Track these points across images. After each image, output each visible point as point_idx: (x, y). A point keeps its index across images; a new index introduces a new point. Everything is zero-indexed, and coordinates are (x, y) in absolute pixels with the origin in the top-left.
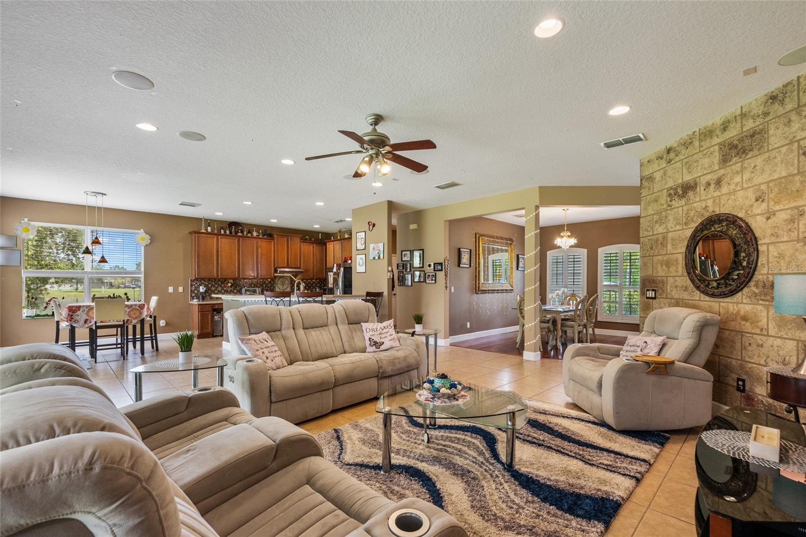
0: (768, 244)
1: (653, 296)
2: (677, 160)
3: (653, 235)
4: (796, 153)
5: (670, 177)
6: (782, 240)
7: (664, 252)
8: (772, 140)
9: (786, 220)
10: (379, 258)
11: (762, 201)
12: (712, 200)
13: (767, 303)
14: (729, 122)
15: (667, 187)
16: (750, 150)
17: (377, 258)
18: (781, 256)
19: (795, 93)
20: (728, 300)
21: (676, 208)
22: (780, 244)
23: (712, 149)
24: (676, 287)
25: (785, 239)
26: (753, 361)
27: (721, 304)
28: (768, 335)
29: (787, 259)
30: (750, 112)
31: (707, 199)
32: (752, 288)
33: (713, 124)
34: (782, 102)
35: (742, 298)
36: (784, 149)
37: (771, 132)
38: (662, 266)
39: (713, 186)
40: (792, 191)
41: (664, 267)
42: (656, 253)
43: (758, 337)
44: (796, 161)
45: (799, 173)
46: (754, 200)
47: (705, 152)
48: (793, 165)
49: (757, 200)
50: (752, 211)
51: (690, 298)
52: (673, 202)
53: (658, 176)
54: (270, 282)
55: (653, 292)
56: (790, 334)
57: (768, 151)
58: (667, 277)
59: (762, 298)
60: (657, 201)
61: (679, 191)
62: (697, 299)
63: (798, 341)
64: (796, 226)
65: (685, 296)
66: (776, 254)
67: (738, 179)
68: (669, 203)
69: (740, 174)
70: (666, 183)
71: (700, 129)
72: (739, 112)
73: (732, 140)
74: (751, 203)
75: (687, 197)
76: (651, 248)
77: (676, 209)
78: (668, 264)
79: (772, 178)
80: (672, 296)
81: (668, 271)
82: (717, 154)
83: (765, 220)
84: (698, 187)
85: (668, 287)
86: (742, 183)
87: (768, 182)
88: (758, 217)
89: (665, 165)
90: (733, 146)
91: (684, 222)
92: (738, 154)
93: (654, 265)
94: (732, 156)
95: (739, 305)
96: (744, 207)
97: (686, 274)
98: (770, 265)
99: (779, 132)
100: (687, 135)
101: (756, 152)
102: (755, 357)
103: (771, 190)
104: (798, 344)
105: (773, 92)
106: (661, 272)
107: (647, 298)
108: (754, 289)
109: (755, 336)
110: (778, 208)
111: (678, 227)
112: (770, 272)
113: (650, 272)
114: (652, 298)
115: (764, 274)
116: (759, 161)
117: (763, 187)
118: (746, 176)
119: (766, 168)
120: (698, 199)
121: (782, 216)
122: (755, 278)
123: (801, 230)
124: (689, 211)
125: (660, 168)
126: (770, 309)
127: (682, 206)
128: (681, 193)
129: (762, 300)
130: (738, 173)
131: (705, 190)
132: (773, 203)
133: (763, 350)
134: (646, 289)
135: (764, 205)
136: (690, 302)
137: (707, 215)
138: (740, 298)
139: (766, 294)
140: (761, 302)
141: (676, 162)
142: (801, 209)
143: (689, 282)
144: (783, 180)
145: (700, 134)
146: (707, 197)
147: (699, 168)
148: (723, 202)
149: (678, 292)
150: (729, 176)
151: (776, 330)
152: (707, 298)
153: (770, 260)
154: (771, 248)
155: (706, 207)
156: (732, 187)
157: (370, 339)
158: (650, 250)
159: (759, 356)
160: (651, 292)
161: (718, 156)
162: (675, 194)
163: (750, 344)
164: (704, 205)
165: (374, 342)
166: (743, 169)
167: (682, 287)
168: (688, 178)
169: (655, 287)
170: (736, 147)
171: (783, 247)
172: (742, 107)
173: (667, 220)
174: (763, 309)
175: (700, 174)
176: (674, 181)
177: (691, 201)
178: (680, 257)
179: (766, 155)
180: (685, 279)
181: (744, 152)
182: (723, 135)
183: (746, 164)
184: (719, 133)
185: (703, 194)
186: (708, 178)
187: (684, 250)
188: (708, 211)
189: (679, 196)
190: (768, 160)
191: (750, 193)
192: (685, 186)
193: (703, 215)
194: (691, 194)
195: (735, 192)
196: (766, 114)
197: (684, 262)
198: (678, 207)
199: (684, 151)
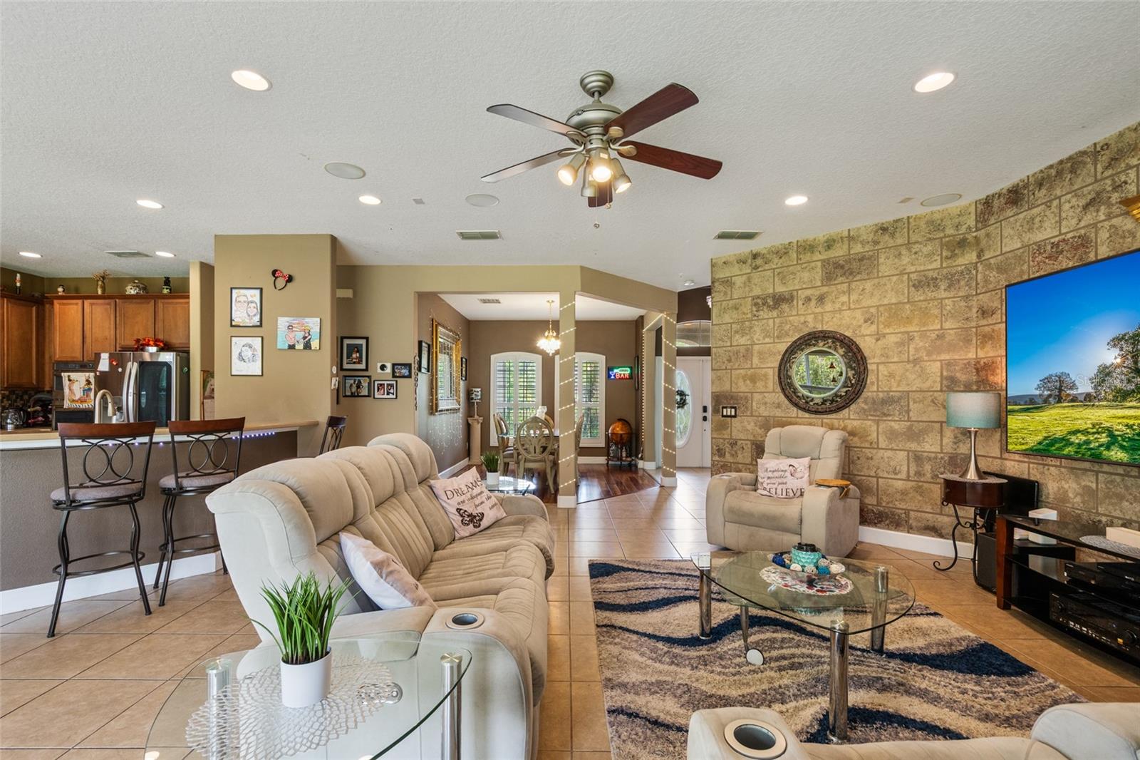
0: (878, 364)
1: (733, 414)
2: (766, 268)
3: (731, 346)
4: (906, 284)
5: (756, 285)
6: (893, 360)
7: (749, 366)
8: (882, 268)
9: (897, 343)
11: (872, 323)
12: (813, 316)
13: (877, 418)
14: (834, 241)
15: (753, 294)
16: (858, 273)
18: (891, 375)
19: (906, 230)
20: (834, 416)
21: (765, 319)
22: (890, 365)
23: (813, 264)
24: (766, 403)
25: (895, 360)
26: (862, 474)
27: (824, 420)
28: (878, 448)
29: (898, 378)
30: (859, 236)
31: (807, 314)
32: (860, 404)
33: (815, 239)
34: (893, 235)
35: (849, 414)
36: (894, 279)
37: (881, 260)
38: (745, 381)
39: (813, 303)
40: (902, 317)
41: (748, 382)
42: (736, 366)
43: (867, 451)
44: (906, 291)
45: (908, 302)
46: (862, 321)
47: (804, 265)
48: (903, 294)
49: (866, 322)
50: (860, 332)
51: (783, 415)
52: (761, 313)
53: (739, 281)
55: (733, 410)
56: (900, 446)
57: (878, 277)
58: (752, 393)
59: (872, 413)
60: (737, 309)
61: (769, 301)
62: (793, 416)
63: (908, 451)
64: (906, 348)
65: (778, 413)
66: (886, 373)
67: (844, 298)
68: (755, 313)
69: (847, 294)
70: (751, 290)
71: (798, 241)
72: (846, 234)
73: (837, 259)
74: (859, 324)
75: (780, 309)
76: (729, 361)
77: (765, 321)
78: (753, 379)
79: (881, 303)
80: (759, 413)
81: (754, 386)
82: (819, 270)
83: (874, 341)
84: (795, 302)
85: (754, 404)
86: (849, 303)
87: (878, 307)
88: (866, 338)
89: (749, 271)
90: (837, 266)
91: (776, 334)
92: (844, 274)
93: (733, 379)
94: (837, 276)
95: (846, 421)
96: (851, 326)
97: (779, 389)
98: (880, 383)
99: (889, 262)
100: (782, 245)
101: (864, 276)
102: (865, 470)
103: (881, 314)
104: (908, 454)
105: (883, 224)
106: (743, 387)
107: (723, 416)
108: (863, 405)
109: (864, 450)
110: (888, 331)
111: (767, 340)
112: (880, 390)
113: (727, 387)
114: (731, 416)
115: (875, 392)
116: (868, 285)
117: (873, 310)
118: (854, 297)
119: (875, 293)
120: (794, 313)
121: (892, 339)
122: (865, 394)
123: (911, 353)
124: (783, 325)
125: (742, 273)
126: (880, 423)
127: (774, 318)
128: (771, 303)
129: (872, 415)
130: (844, 293)
131: (803, 304)
132: (882, 326)
133: (873, 463)
134: (721, 407)
135: (874, 328)
136: (784, 419)
137: (806, 331)
138: (847, 415)
140: (870, 417)
141: (765, 270)
142: (911, 334)
143: (783, 399)
144: (893, 306)
145: (798, 247)
146: (806, 312)
147: (796, 281)
148: (826, 319)
149: (768, 409)
150: (833, 294)
151: (887, 442)
152: (807, 415)
153: (880, 378)
154: (881, 367)
155: (805, 322)
156: (837, 306)
157: (459, 510)
158: (726, 362)
159: (868, 468)
160: (729, 410)
161: (820, 273)
162: (764, 304)
163: (859, 458)
164: (802, 319)
165: (469, 516)
166: (849, 291)
167: (774, 403)
168: (780, 289)
169: (734, 404)
170: (842, 267)
171: (893, 367)
172: (849, 230)
173: (752, 330)
174: (872, 424)
175: (797, 288)
176: (762, 290)
177: (786, 314)
178: (770, 372)
179: (876, 281)
180: (777, 395)
181: (851, 274)
182: (827, 253)
183: (853, 285)
184: (822, 250)
185: (802, 309)
186: (808, 292)
187: (777, 364)
188: (807, 326)
189: (769, 306)
190: (878, 286)
191: (858, 314)
192: (777, 297)
193: (801, 330)
194: (785, 306)
195: (840, 310)
196: (876, 243)
197: (776, 378)
198: (768, 319)
199: (776, 260)
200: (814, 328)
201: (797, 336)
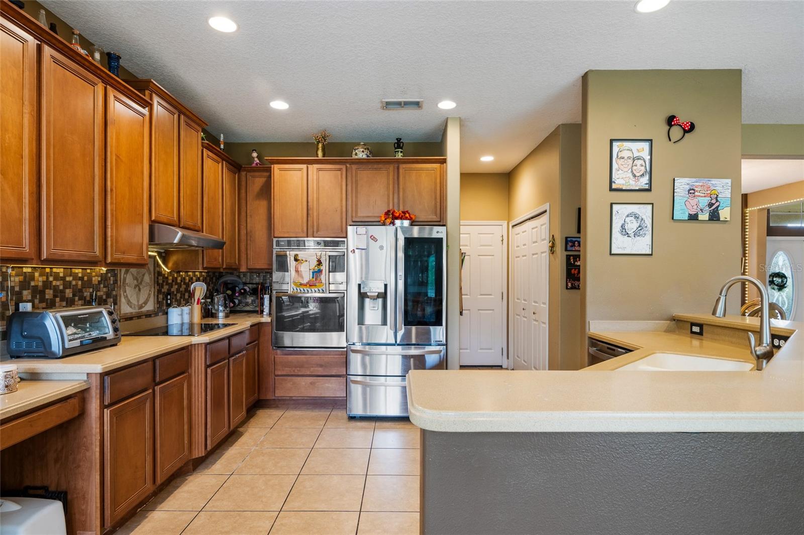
10: (714, 216)
17: (704, 216)
54: (104, 278)
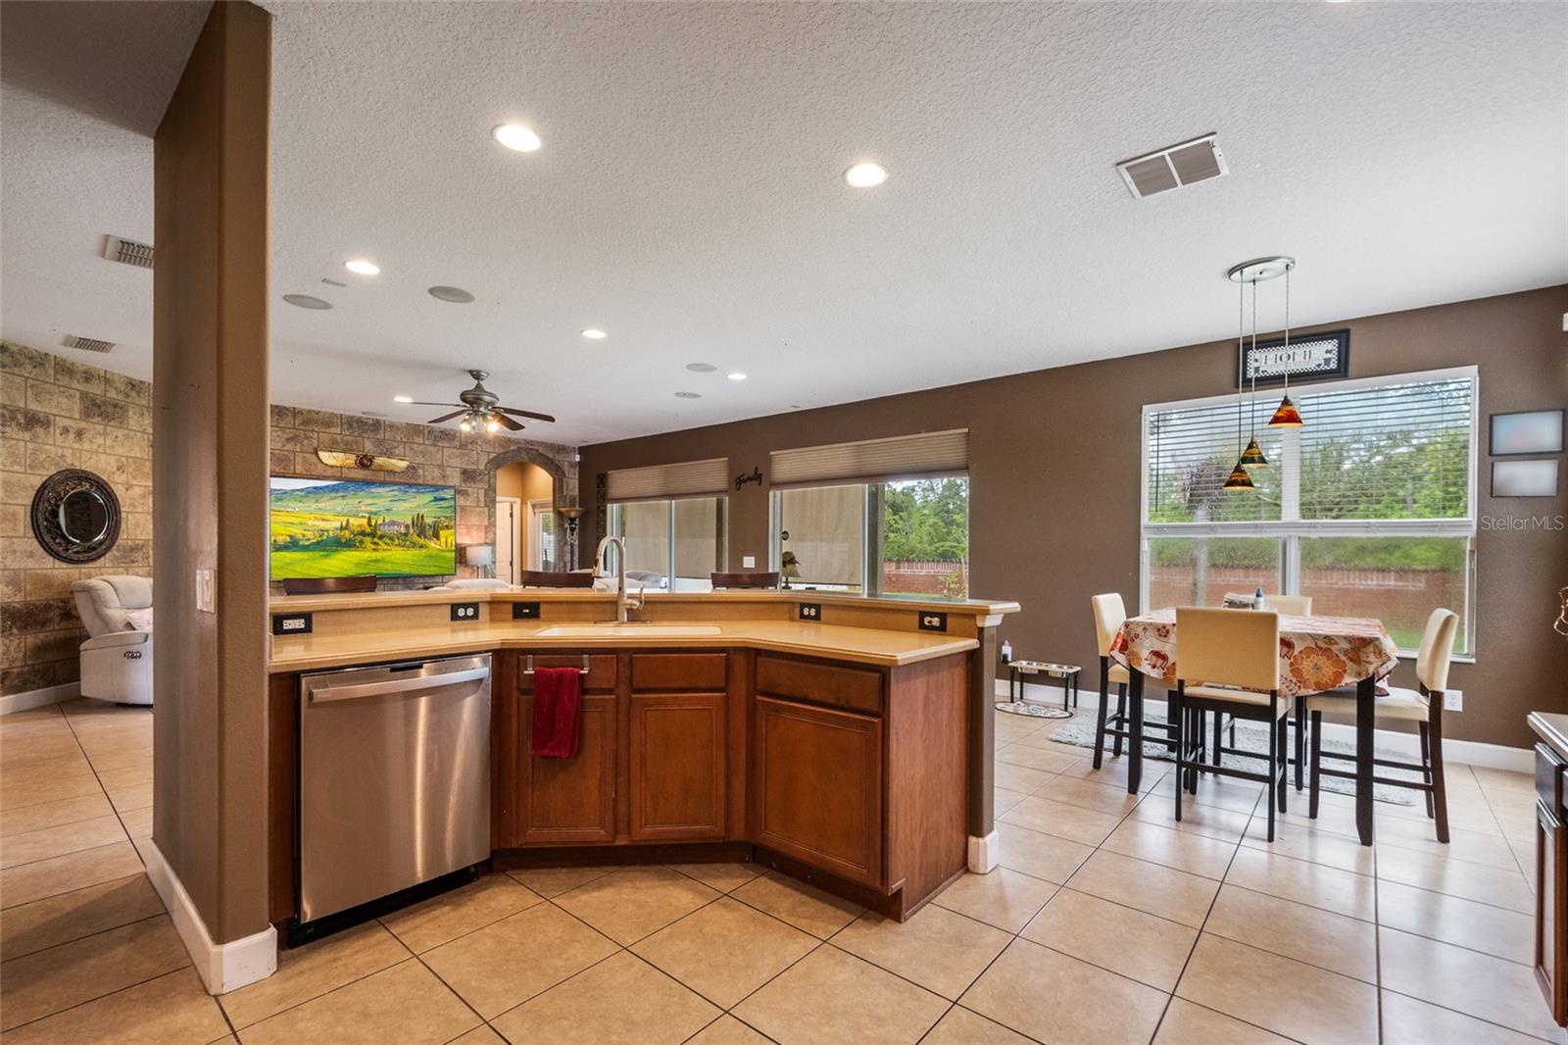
0: (128, 512)
2: (17, 372)
4: (147, 443)
5: (2, 389)
6: (137, 511)
8: (130, 421)
9: (140, 495)
11: (123, 472)
12: (71, 451)
13: (126, 565)
14: (93, 375)
16: (112, 419)
18: (137, 524)
19: (147, 393)
20: (91, 565)
21: (14, 439)
22: (136, 515)
23: (71, 392)
24: (14, 552)
25: (140, 510)
27: (81, 570)
29: (140, 528)
30: (113, 382)
31: (65, 448)
32: (114, 552)
33: (74, 364)
34: (138, 393)
35: (105, 562)
36: (139, 435)
37: (131, 414)
39: (71, 436)
40: (144, 472)
46: (115, 468)
47: (62, 389)
49: (118, 470)
50: (114, 479)
51: (37, 567)
52: (8, 429)
57: (127, 429)
59: (123, 560)
61: (19, 417)
62: (50, 566)
64: (146, 502)
65: (31, 563)
66: (133, 522)
67: (100, 441)
69: (103, 437)
71: (55, 356)
72: (103, 373)
73: (95, 396)
74: (114, 471)
75: (33, 432)
77: (14, 442)
79: (129, 455)
80: (7, 564)
82: (78, 401)
83: (124, 490)
84: (52, 429)
86: (105, 447)
87: (127, 457)
88: (118, 486)
90: (95, 404)
91: (28, 463)
92: (102, 415)
94: (94, 414)
95: (101, 569)
96: (106, 472)
97: (32, 534)
98: (128, 532)
99: (136, 418)
100: (37, 351)
101: (116, 423)
103: (130, 465)
105: (133, 379)
108: (116, 553)
110: (134, 483)
111: (16, 468)
112: (129, 537)
115: (125, 539)
116: (121, 433)
117: (123, 459)
118: (109, 442)
119: (126, 443)
120: (51, 441)
121: (137, 491)
122: (119, 542)
123: (149, 506)
124: (37, 453)
126: (129, 570)
127: (26, 442)
128: (22, 421)
129: (122, 563)
130: (100, 434)
131: (61, 434)
132: (130, 477)
135: (124, 476)
137: (64, 466)
138: (102, 563)
139: (126, 558)
140: (121, 565)
141: (13, 374)
143: (36, 544)
144: (138, 460)
145: (55, 364)
146: (64, 445)
147: (53, 404)
148: (84, 458)
149: (17, 559)
150: (91, 433)
152: (64, 565)
153: (129, 526)
154: (130, 516)
155: (63, 456)
156: (95, 447)
161: (79, 405)
162: (13, 420)
164: (60, 452)
166: (105, 435)
167: (25, 551)
168: (34, 406)
170: (99, 407)
171: (138, 516)
172: (106, 371)
175: (54, 412)
176: (9, 399)
177: (40, 441)
178: (21, 511)
179: (126, 432)
180: (30, 540)
181: (107, 417)
182: (85, 385)
183: (109, 429)
184: (81, 380)
185: (60, 440)
186: (67, 422)
187: (29, 501)
188: (65, 461)
189: (19, 424)
190: (127, 437)
191: (112, 460)
192: (30, 415)
193: (58, 464)
194: (39, 430)
195: (97, 452)
196: (128, 396)
197: (29, 519)
198: (18, 440)
199: (29, 368)
200: (72, 464)
201: (53, 471)
